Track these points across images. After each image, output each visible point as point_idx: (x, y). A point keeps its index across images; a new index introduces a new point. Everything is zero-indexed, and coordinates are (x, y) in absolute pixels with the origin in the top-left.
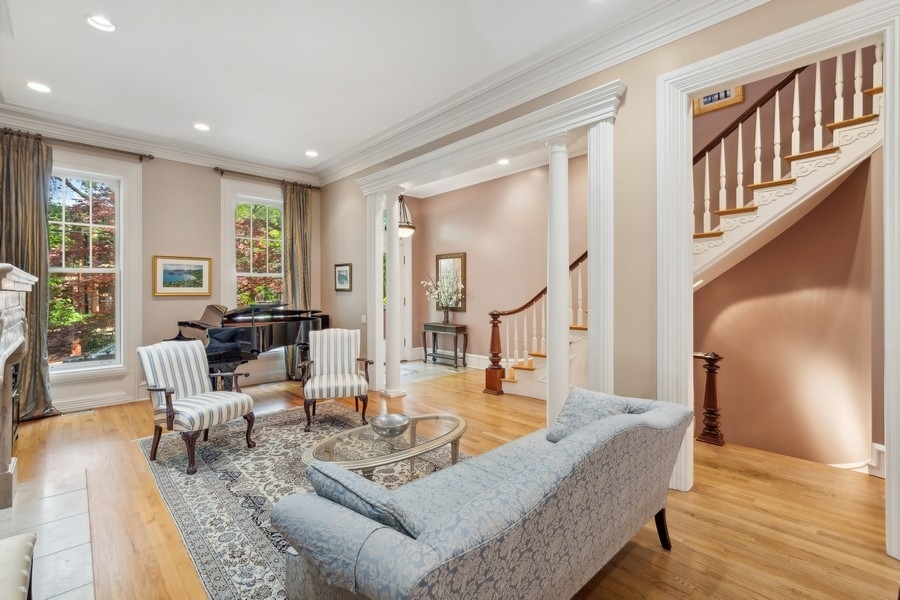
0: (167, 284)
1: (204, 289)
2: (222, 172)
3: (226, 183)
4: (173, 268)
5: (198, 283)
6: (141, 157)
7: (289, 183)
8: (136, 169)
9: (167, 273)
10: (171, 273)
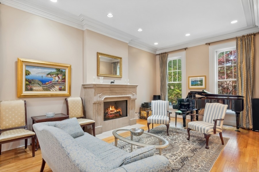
0: (192, 85)
1: (203, 87)
2: (209, 44)
3: (211, 47)
4: (194, 80)
5: (201, 85)
6: (185, 49)
7: (239, 37)
8: (184, 53)
9: (192, 82)
10: (193, 82)
